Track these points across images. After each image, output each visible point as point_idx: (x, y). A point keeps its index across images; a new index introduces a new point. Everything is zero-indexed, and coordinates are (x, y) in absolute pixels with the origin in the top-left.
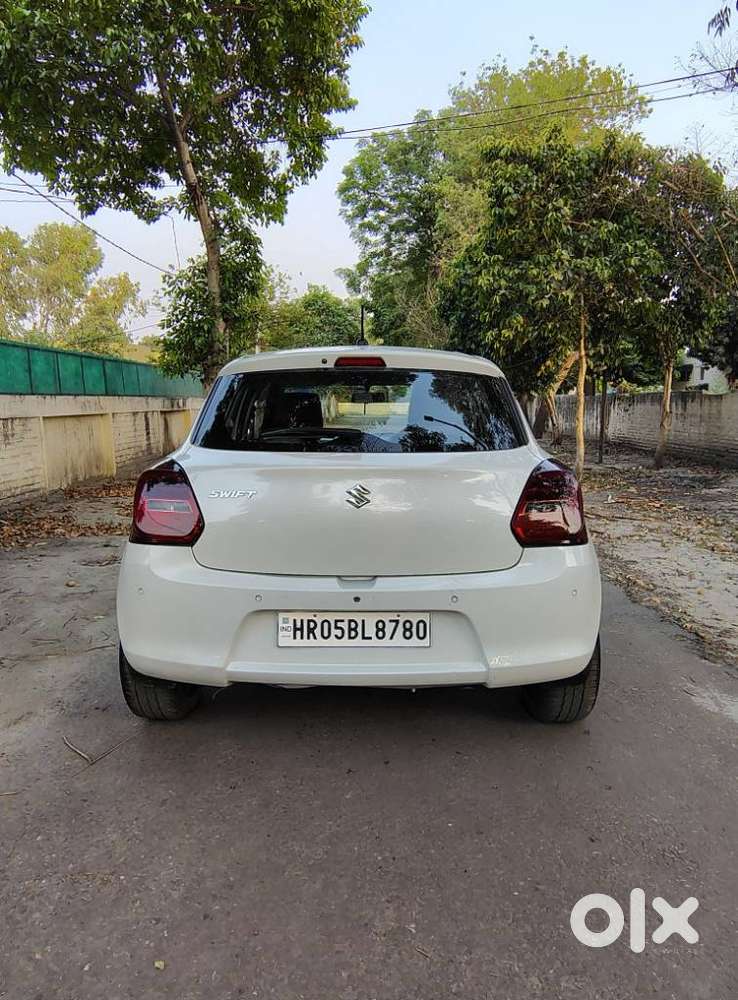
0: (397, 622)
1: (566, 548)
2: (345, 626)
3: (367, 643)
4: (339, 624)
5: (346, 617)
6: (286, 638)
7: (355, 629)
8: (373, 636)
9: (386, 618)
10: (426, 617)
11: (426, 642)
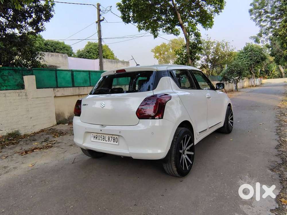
0: (112, 137)
1: (150, 120)
2: (102, 137)
3: (106, 142)
4: (101, 137)
5: (103, 135)
6: (92, 139)
7: (104, 138)
8: (107, 141)
9: (110, 136)
10: (117, 137)
11: (117, 144)
